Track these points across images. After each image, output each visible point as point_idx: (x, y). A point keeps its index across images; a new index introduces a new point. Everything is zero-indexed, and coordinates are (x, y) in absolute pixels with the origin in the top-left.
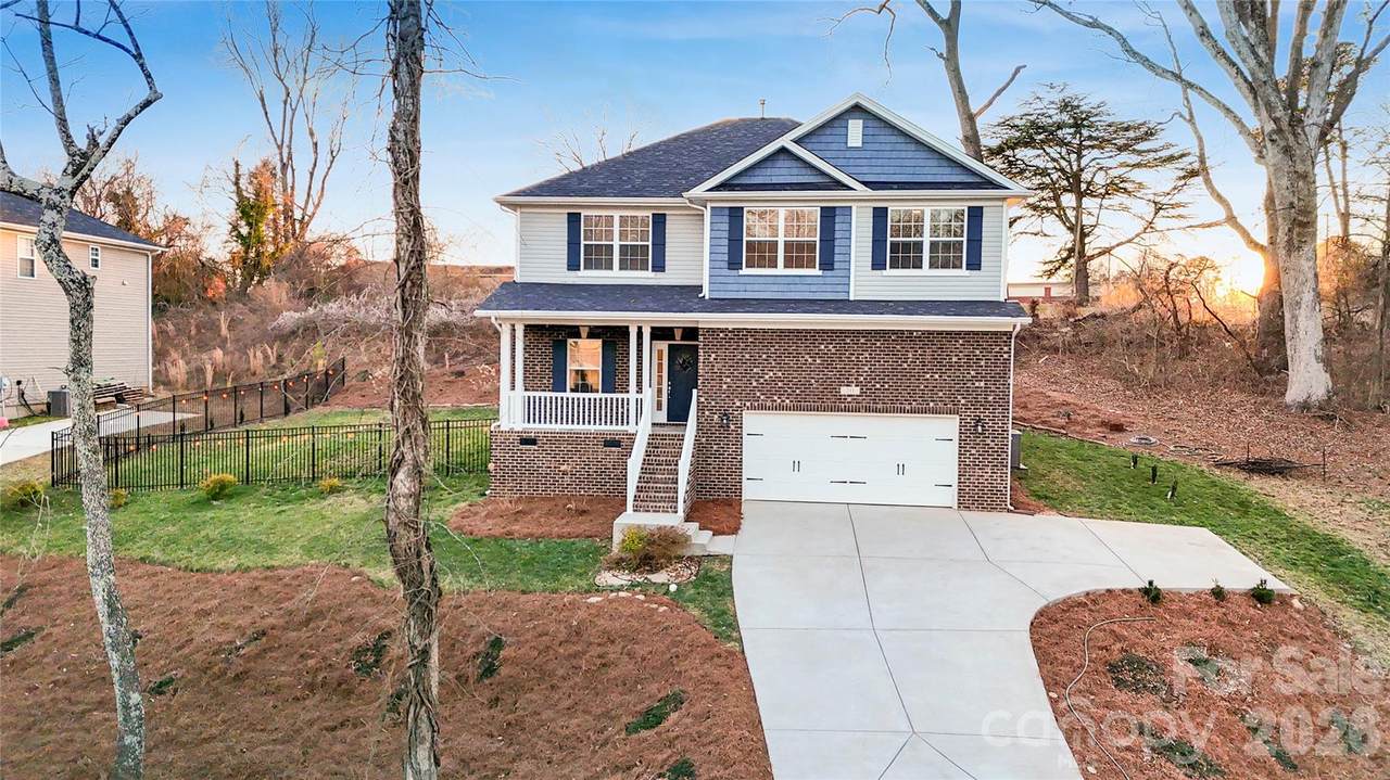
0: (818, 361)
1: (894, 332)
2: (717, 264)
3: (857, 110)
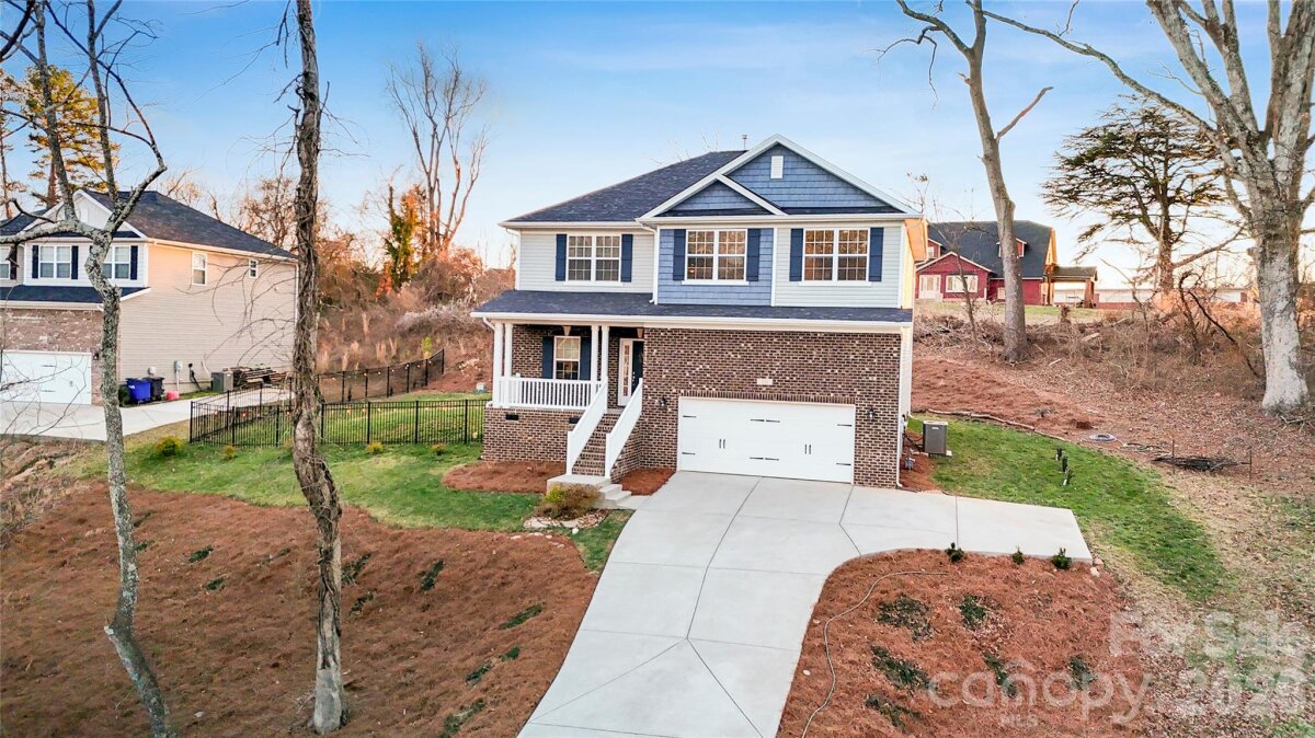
0: (739, 357)
1: (801, 333)
2: (664, 276)
3: (778, 148)
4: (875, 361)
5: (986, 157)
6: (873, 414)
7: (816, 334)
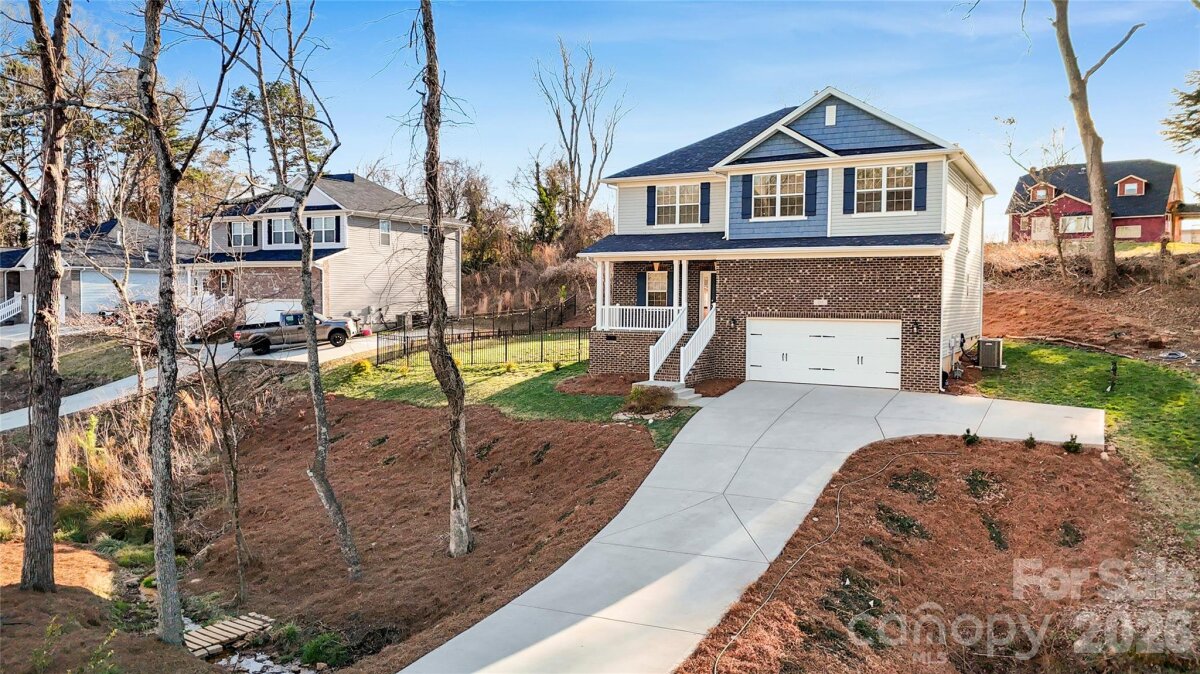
0: (798, 281)
1: (852, 259)
2: (735, 215)
3: (831, 99)
4: (919, 280)
5: (1073, 97)
6: (918, 328)
7: (865, 259)
